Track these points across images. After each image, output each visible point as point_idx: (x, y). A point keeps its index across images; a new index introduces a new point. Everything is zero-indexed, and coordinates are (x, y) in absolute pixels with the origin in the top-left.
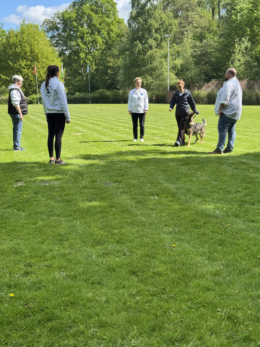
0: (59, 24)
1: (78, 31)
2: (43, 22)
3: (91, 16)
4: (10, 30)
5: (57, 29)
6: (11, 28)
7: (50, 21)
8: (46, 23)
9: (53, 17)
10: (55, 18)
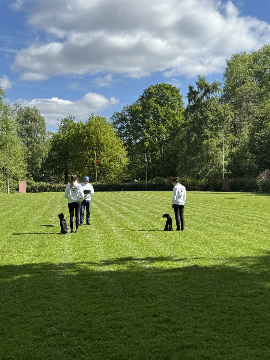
0: (127, 116)
1: (145, 122)
2: (113, 115)
3: (157, 108)
4: (80, 123)
5: (126, 120)
6: (81, 121)
7: (119, 114)
8: (116, 116)
9: (122, 110)
10: (124, 111)
